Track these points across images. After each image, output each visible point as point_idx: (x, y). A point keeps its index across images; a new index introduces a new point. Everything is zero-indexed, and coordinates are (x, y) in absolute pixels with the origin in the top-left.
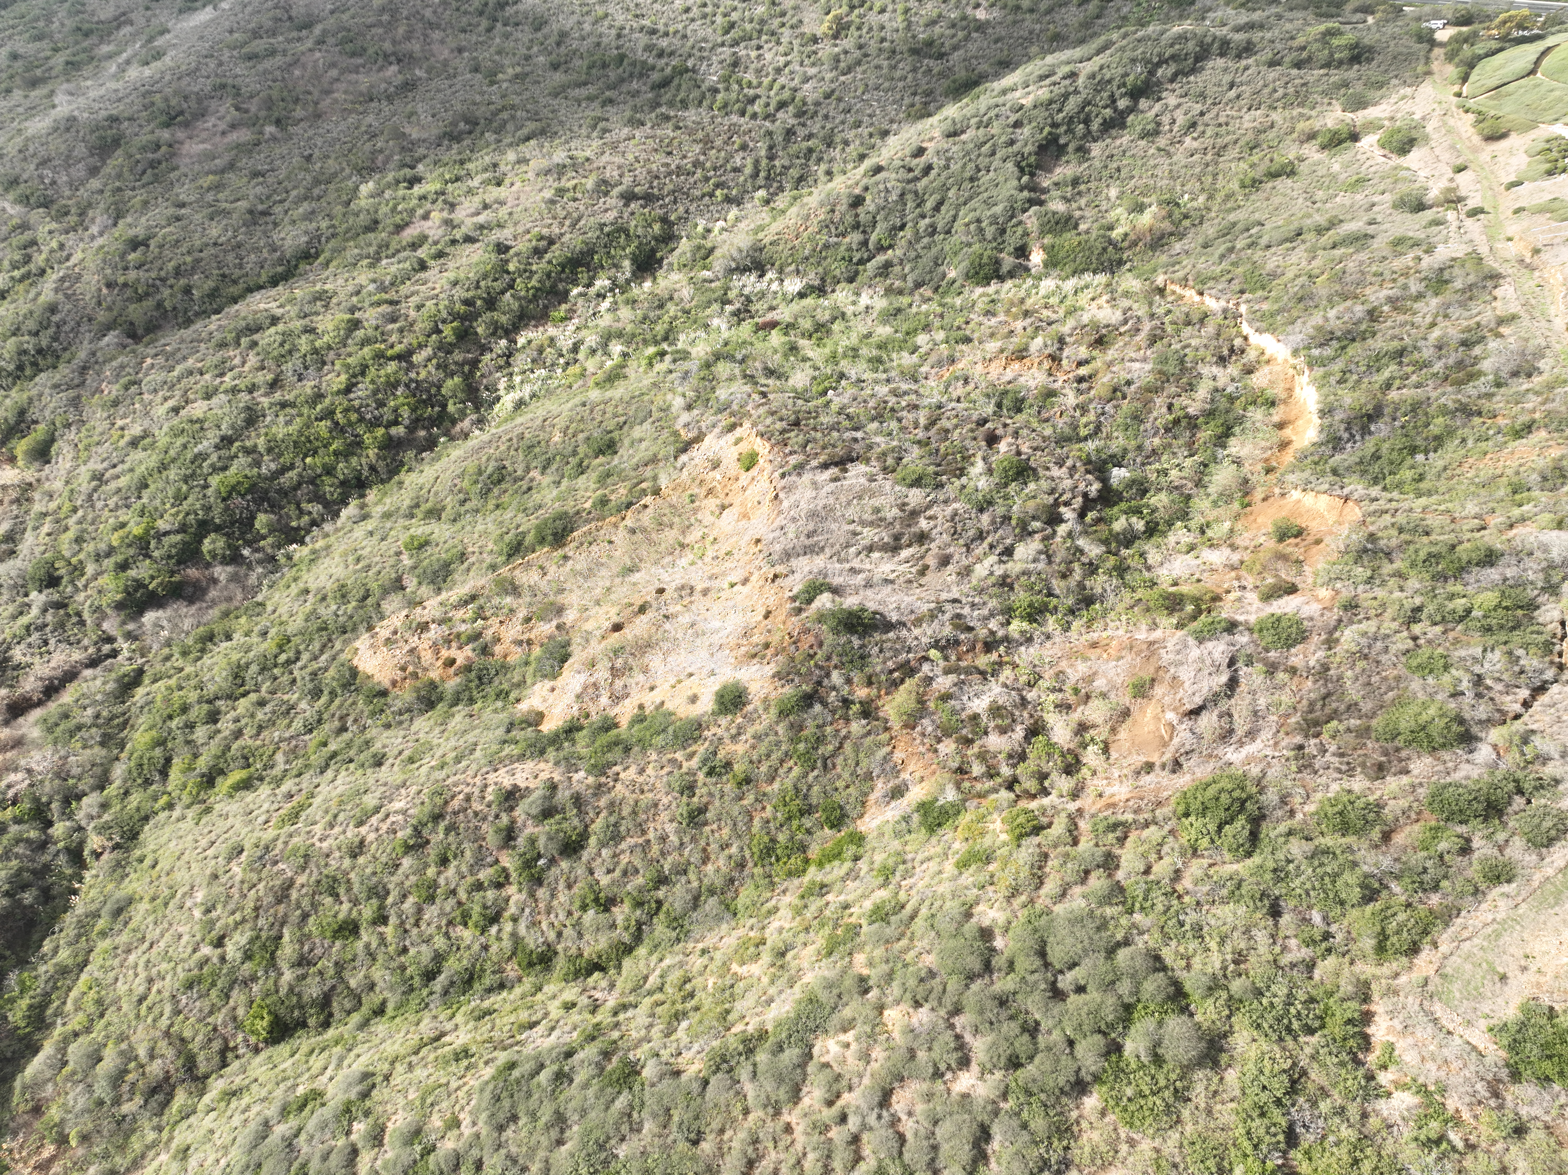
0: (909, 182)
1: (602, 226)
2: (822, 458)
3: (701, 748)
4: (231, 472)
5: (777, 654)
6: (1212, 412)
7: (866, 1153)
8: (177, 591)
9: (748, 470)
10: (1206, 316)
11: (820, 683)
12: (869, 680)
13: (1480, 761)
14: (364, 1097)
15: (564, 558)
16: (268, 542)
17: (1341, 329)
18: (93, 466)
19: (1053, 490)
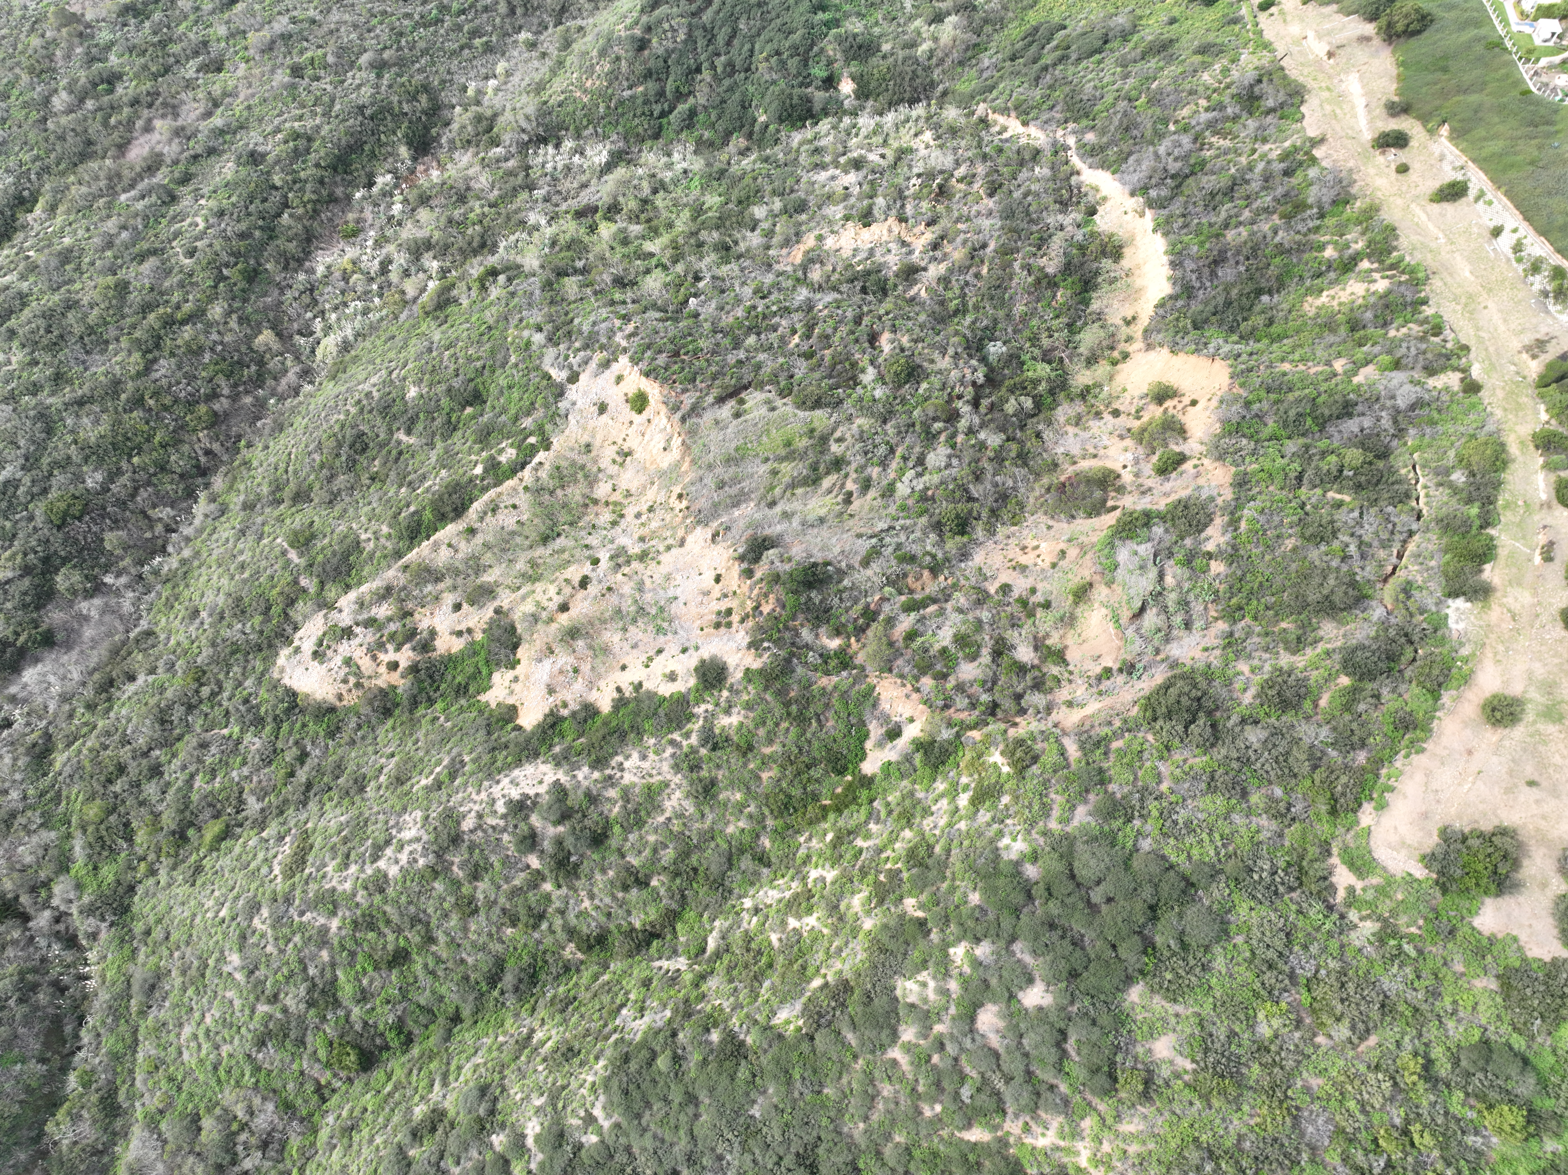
0: (693, 14)
1: (361, 108)
2: (715, 392)
3: (696, 726)
4: (53, 494)
5: (742, 621)
6: (1068, 268)
7: (968, 1069)
8: (48, 640)
9: (640, 412)
10: (1036, 153)
11: (793, 644)
12: (837, 632)
13: (1375, 618)
14: (492, 1112)
15: (472, 531)
16: (127, 561)
17: (1174, 167)
19: (944, 385)
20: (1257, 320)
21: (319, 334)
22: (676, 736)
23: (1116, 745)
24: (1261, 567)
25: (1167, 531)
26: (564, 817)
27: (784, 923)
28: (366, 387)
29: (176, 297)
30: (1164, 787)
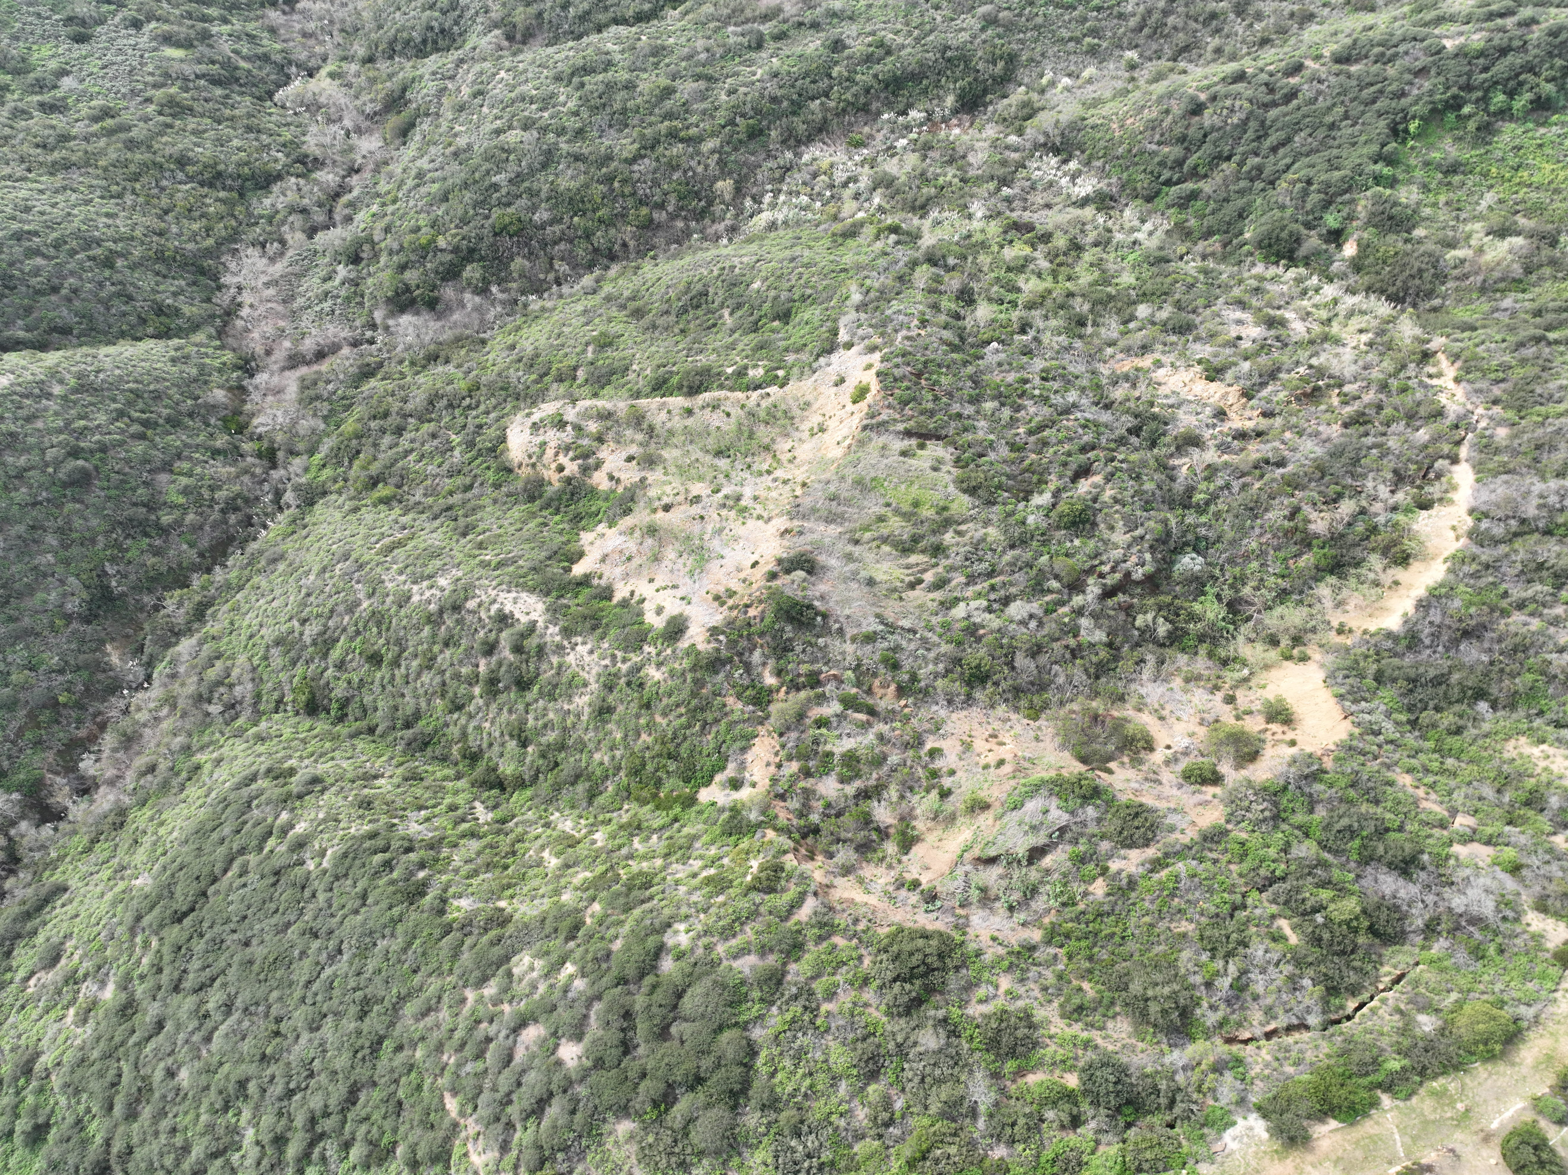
0: (1263, 105)
1: (947, 48)
2: (911, 424)
3: (636, 658)
4: (510, 210)
5: (731, 608)
6: (1335, 538)
7: (488, 1055)
8: (432, 304)
9: (855, 402)
10: (1439, 413)
11: (741, 654)
12: (779, 673)
13: (1167, 1060)
14: (300, 797)
15: (689, 412)
16: (514, 285)
17: (1530, 510)
18: (423, 163)
19: (1096, 555)
20: (1447, 719)
21: (764, 206)
22: (619, 654)
23: (838, 940)
24: (1132, 922)
25: (1099, 820)
26: (518, 649)
27: (543, 848)
28: (736, 261)
29: (694, 119)
30: (825, 1007)
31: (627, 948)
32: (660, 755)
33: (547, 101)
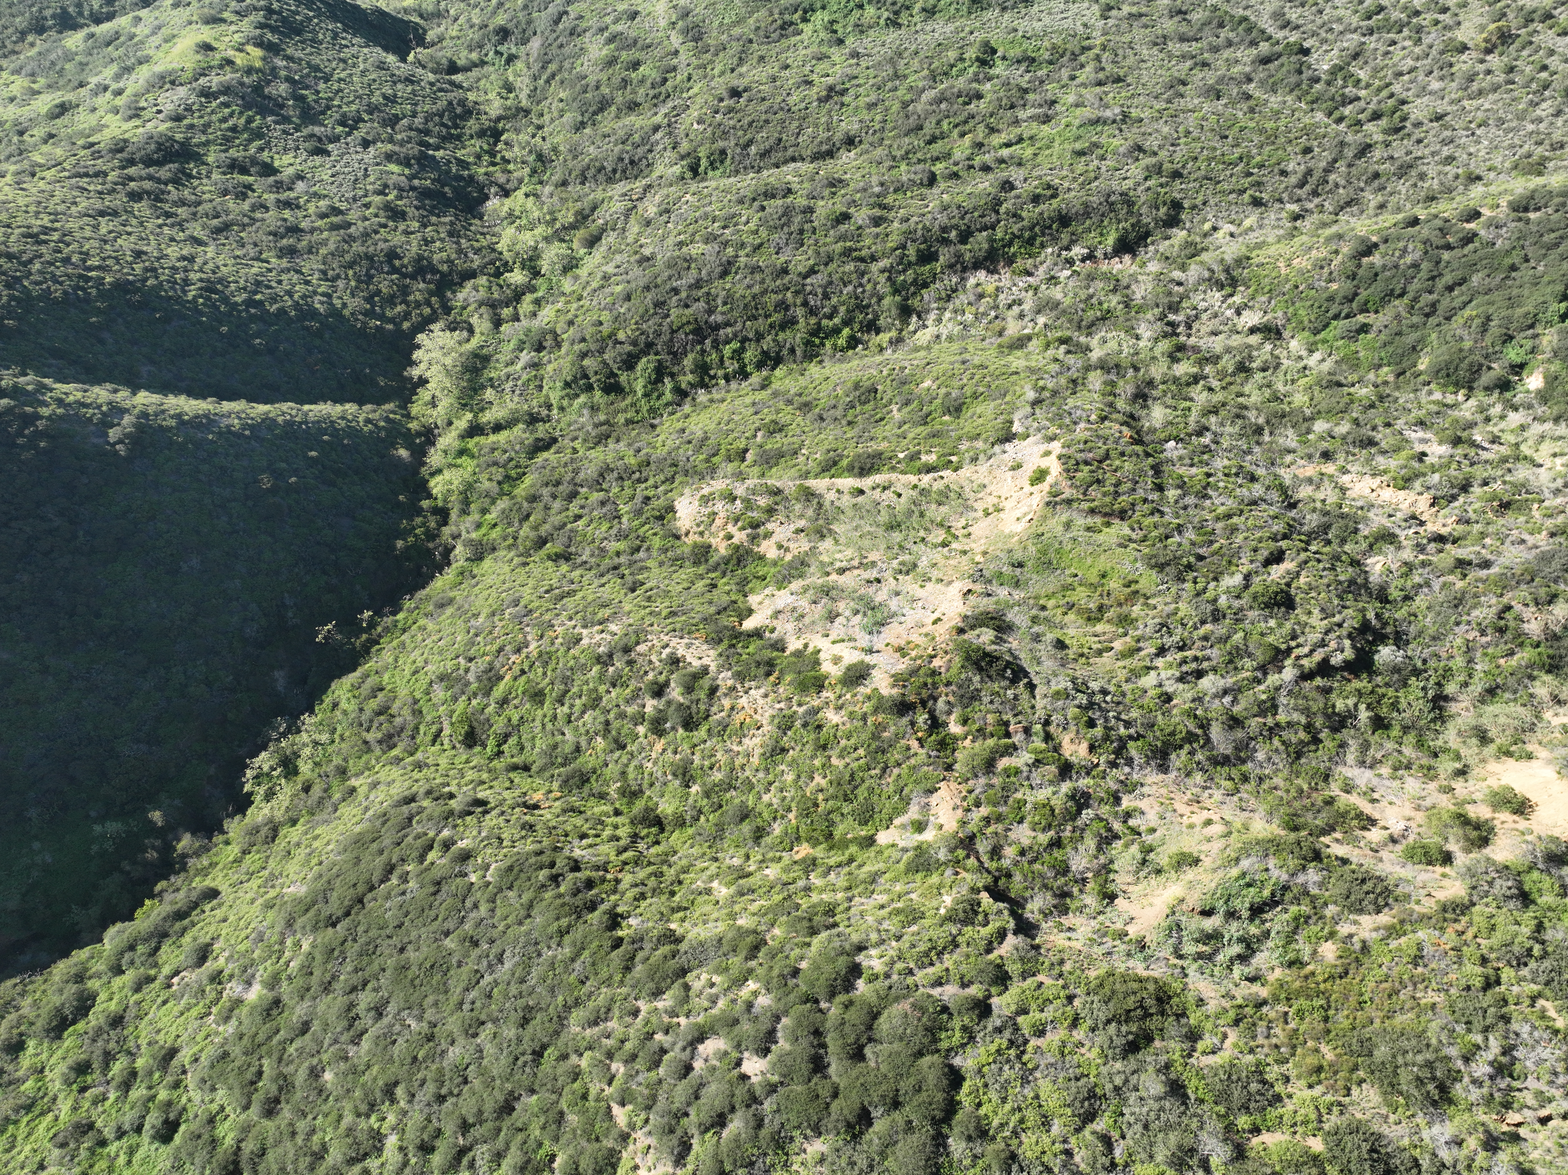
2: (1096, 504)
3: (813, 702)
5: (914, 659)
6: (1551, 640)
9: (1033, 484)
11: (925, 701)
12: (965, 722)
13: (1426, 1134)
14: (461, 816)
15: (859, 492)
18: (610, 269)
19: (1294, 637)
21: (929, 322)
22: (796, 698)
23: (1043, 978)
26: (688, 690)
29: (866, 242)
31: (816, 966)
32: (835, 797)
33: (729, 221)
